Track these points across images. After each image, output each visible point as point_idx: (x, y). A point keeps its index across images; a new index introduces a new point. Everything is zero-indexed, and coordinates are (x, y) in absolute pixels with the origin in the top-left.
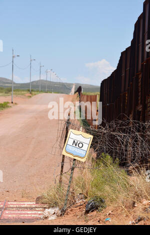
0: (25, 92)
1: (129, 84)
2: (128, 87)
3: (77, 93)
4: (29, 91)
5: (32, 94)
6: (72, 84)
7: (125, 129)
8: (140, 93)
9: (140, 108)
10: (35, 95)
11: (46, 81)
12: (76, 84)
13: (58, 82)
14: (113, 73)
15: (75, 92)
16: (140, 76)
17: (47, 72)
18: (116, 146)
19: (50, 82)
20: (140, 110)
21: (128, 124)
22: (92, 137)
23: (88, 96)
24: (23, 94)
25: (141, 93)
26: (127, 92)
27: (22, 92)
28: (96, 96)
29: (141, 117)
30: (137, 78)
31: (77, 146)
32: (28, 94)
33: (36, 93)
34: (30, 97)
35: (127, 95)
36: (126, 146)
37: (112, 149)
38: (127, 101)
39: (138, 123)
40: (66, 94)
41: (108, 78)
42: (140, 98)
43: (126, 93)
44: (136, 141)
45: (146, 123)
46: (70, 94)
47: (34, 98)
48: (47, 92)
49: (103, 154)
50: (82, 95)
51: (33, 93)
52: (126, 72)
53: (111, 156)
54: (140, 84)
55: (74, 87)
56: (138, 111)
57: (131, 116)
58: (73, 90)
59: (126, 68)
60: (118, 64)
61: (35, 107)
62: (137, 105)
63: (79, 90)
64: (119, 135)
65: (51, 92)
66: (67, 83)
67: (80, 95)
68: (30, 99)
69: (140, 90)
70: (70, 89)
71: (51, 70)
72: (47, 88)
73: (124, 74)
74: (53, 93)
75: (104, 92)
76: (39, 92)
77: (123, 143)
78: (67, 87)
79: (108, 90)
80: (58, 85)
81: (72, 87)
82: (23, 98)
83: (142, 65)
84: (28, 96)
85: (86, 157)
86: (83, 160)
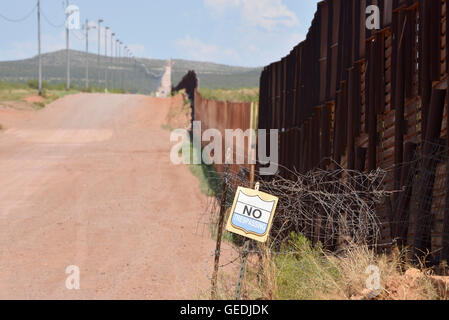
0: (21, 91)
1: (338, 84)
2: (337, 89)
3: (183, 91)
4: (33, 85)
5: (44, 97)
6: (163, 63)
7: (332, 186)
8: (364, 107)
9: (364, 141)
10: (55, 98)
11: (86, 55)
12: (177, 65)
13: (122, 55)
14: (295, 48)
15: (175, 90)
16: (364, 68)
17: (88, 29)
18: (317, 217)
20: (365, 146)
21: (339, 176)
22: (276, 199)
23: (220, 104)
24: (17, 98)
25: (367, 109)
26: (333, 102)
27: (15, 91)
28: (248, 106)
29: (366, 162)
30: (357, 72)
31: (251, 216)
32: (33, 97)
33: (57, 93)
34: (42, 105)
35: (333, 109)
36: (335, 216)
37: (310, 222)
38: (333, 123)
39: (357, 174)
40: (147, 92)
41: (283, 59)
42: (363, 118)
43: (330, 105)
44: (353, 208)
45: (371, 175)
46: (158, 94)
47: (51, 108)
48: (89, 91)
49: (292, 233)
50: (201, 99)
51: (49, 93)
52: (330, 51)
53: (309, 237)
54: (363, 85)
55: (168, 71)
56: (360, 148)
57: (344, 159)
58: (167, 83)
59: (330, 42)
60: (311, 29)
61: (57, 137)
62: (357, 134)
64: (321, 196)
65: (101, 90)
66: (145, 61)
67: (192, 97)
68: (42, 112)
69: (364, 100)
70: (156, 79)
71: (101, 21)
72: (90, 77)
73: (325, 58)
74: (106, 90)
75: (273, 98)
76: (64, 92)
77: (329, 210)
78: (147, 75)
79: (282, 93)
80: (120, 65)
81: (164, 72)
82: (20, 109)
83: (368, 43)
84: (35, 103)
85: (267, 234)
86: (263, 239)
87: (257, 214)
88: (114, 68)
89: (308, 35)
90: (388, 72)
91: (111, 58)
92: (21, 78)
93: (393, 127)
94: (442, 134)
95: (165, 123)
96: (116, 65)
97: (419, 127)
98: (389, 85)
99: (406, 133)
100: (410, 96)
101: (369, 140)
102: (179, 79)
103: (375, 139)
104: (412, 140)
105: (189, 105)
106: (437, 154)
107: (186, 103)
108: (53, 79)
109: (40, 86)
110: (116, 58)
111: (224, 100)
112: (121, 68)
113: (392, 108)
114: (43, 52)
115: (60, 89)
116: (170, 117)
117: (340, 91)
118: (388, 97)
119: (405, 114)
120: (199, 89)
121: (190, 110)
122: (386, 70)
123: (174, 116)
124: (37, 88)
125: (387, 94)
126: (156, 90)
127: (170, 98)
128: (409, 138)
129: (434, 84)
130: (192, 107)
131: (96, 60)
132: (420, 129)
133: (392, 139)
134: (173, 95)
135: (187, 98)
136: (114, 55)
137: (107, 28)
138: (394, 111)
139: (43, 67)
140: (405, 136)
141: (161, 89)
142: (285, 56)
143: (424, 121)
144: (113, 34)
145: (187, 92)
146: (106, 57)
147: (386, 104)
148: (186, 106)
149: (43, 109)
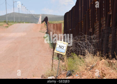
0: (2, 23)
2: (84, 17)
3: (44, 22)
4: (5, 22)
5: (8, 25)
6: (39, 15)
7: (82, 40)
8: (90, 21)
9: (91, 30)
10: (11, 25)
11: (19, 14)
12: (43, 15)
13: (28, 13)
15: (42, 22)
16: (90, 11)
18: (78, 48)
19: (22, 14)
20: (91, 31)
22: (67, 43)
23: (54, 24)
26: (83, 21)
28: (61, 24)
30: (88, 12)
32: (5, 25)
33: (12, 23)
34: (8, 27)
35: (83, 23)
36: (83, 48)
37: (76, 49)
38: (83, 26)
39: (88, 37)
40: (35, 23)
42: (90, 24)
46: (38, 23)
48: (20, 23)
49: (72, 53)
50: (49, 24)
51: (9, 24)
52: (81, 7)
54: (90, 15)
55: (41, 17)
58: (40, 20)
59: (81, 5)
60: (76, 2)
62: (89, 28)
63: (46, 20)
64: (79, 43)
67: (47, 23)
69: (90, 19)
70: (38, 19)
71: (22, 4)
72: (20, 19)
73: (80, 9)
74: (24, 23)
75: (67, 21)
76: (13, 23)
77: (82, 46)
78: (35, 18)
79: (70, 20)
80: (28, 16)
81: (39, 17)
82: (2, 28)
83: (91, 4)
84: (6, 26)
85: (65, 53)
86: (64, 54)
87: (63, 47)
88: (26, 17)
89: (76, 4)
90: (97, 11)
91: (25, 14)
92: (2, 20)
93: (98, 26)
94: (111, 26)
95: (40, 30)
96: (27, 16)
97: (105, 25)
98: (97, 15)
99: (101, 27)
100: (102, 17)
101: (92, 30)
102: (43, 19)
103: (94, 29)
104: (103, 29)
105: (46, 25)
106: (109, 30)
107: (45, 25)
108: (11, 20)
109: (7, 22)
110: (27, 14)
111: (55, 23)
112: (28, 17)
113: (98, 21)
114: (7, 13)
115: (12, 22)
116: (41, 29)
117: (84, 18)
118: (97, 18)
119: (101, 22)
120: (48, 21)
121: (47, 27)
122: (96, 11)
123: (42, 28)
124: (6, 22)
125: (96, 17)
126: (37, 22)
127: (41, 24)
128: (102, 28)
129: (108, 13)
130: (47, 26)
131: (21, 15)
132: (105, 26)
133: (98, 29)
134: (42, 23)
135: (45, 24)
136: (26, 13)
137: (24, 6)
138: (98, 22)
139: (8, 17)
140: (101, 28)
141: (39, 22)
142: (70, 10)
143: (106, 24)
144: (26, 8)
145: (46, 22)
146: (24, 14)
147: (96, 20)
148: (45, 26)
149: (8, 28)
